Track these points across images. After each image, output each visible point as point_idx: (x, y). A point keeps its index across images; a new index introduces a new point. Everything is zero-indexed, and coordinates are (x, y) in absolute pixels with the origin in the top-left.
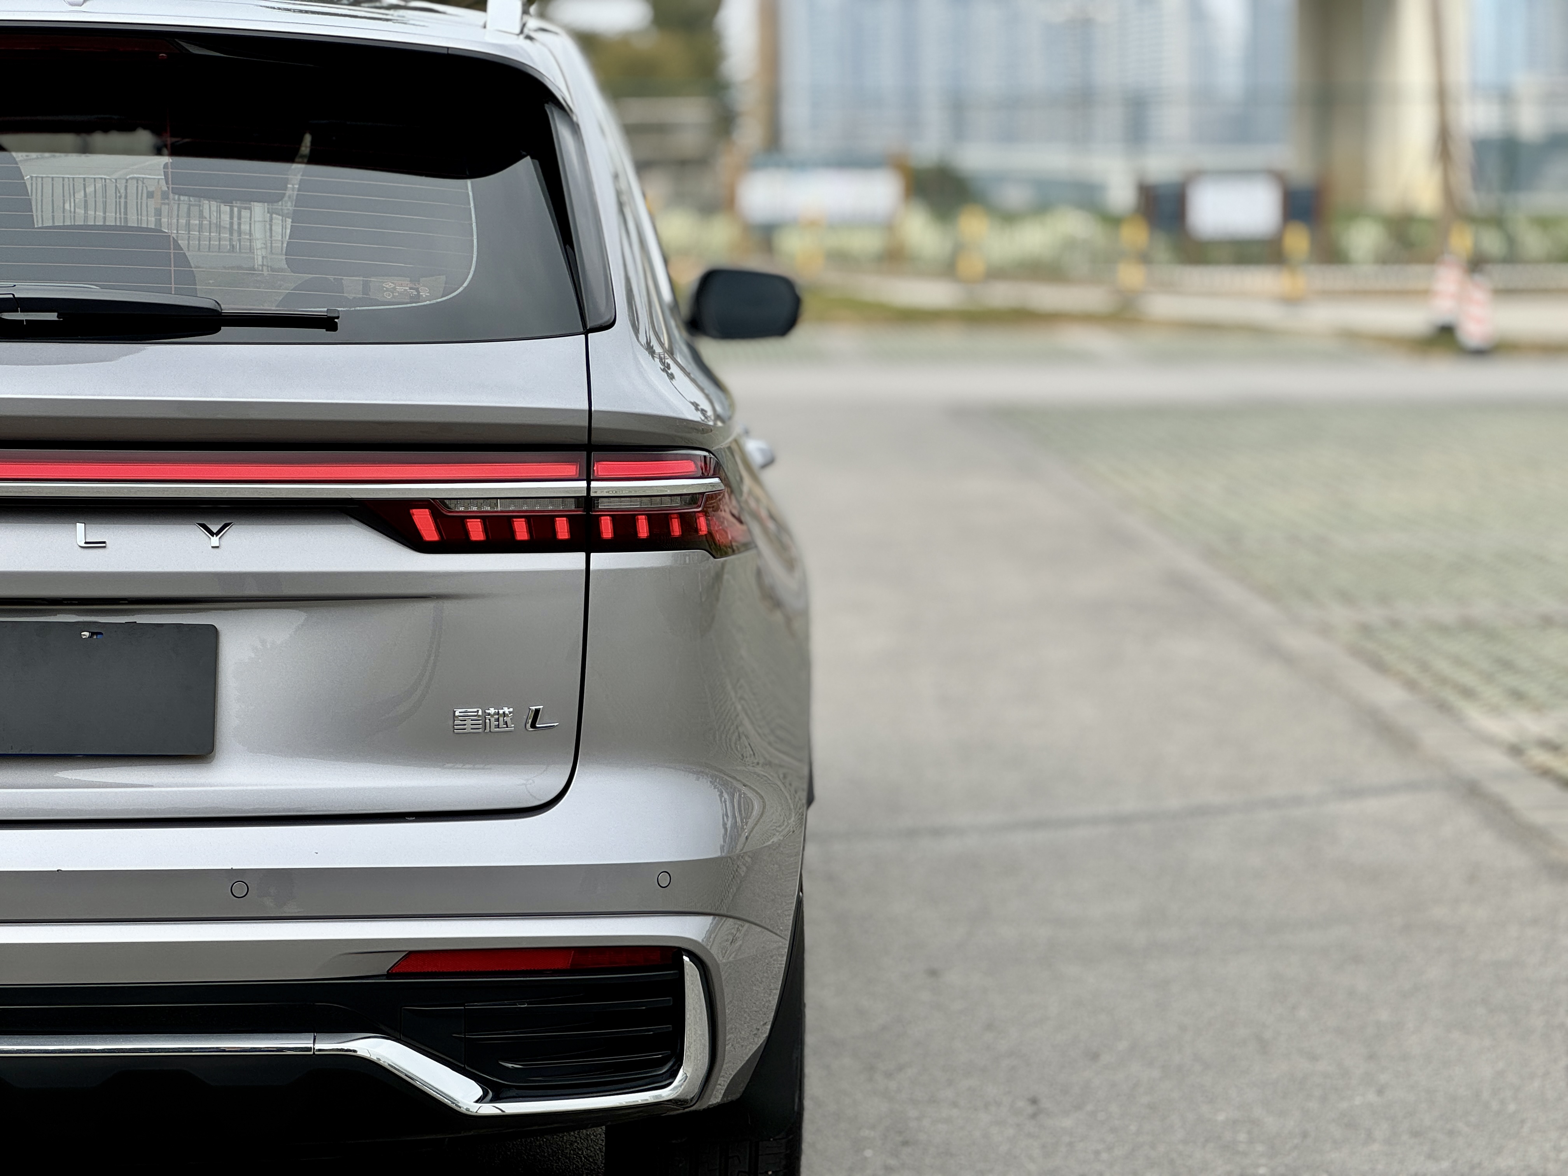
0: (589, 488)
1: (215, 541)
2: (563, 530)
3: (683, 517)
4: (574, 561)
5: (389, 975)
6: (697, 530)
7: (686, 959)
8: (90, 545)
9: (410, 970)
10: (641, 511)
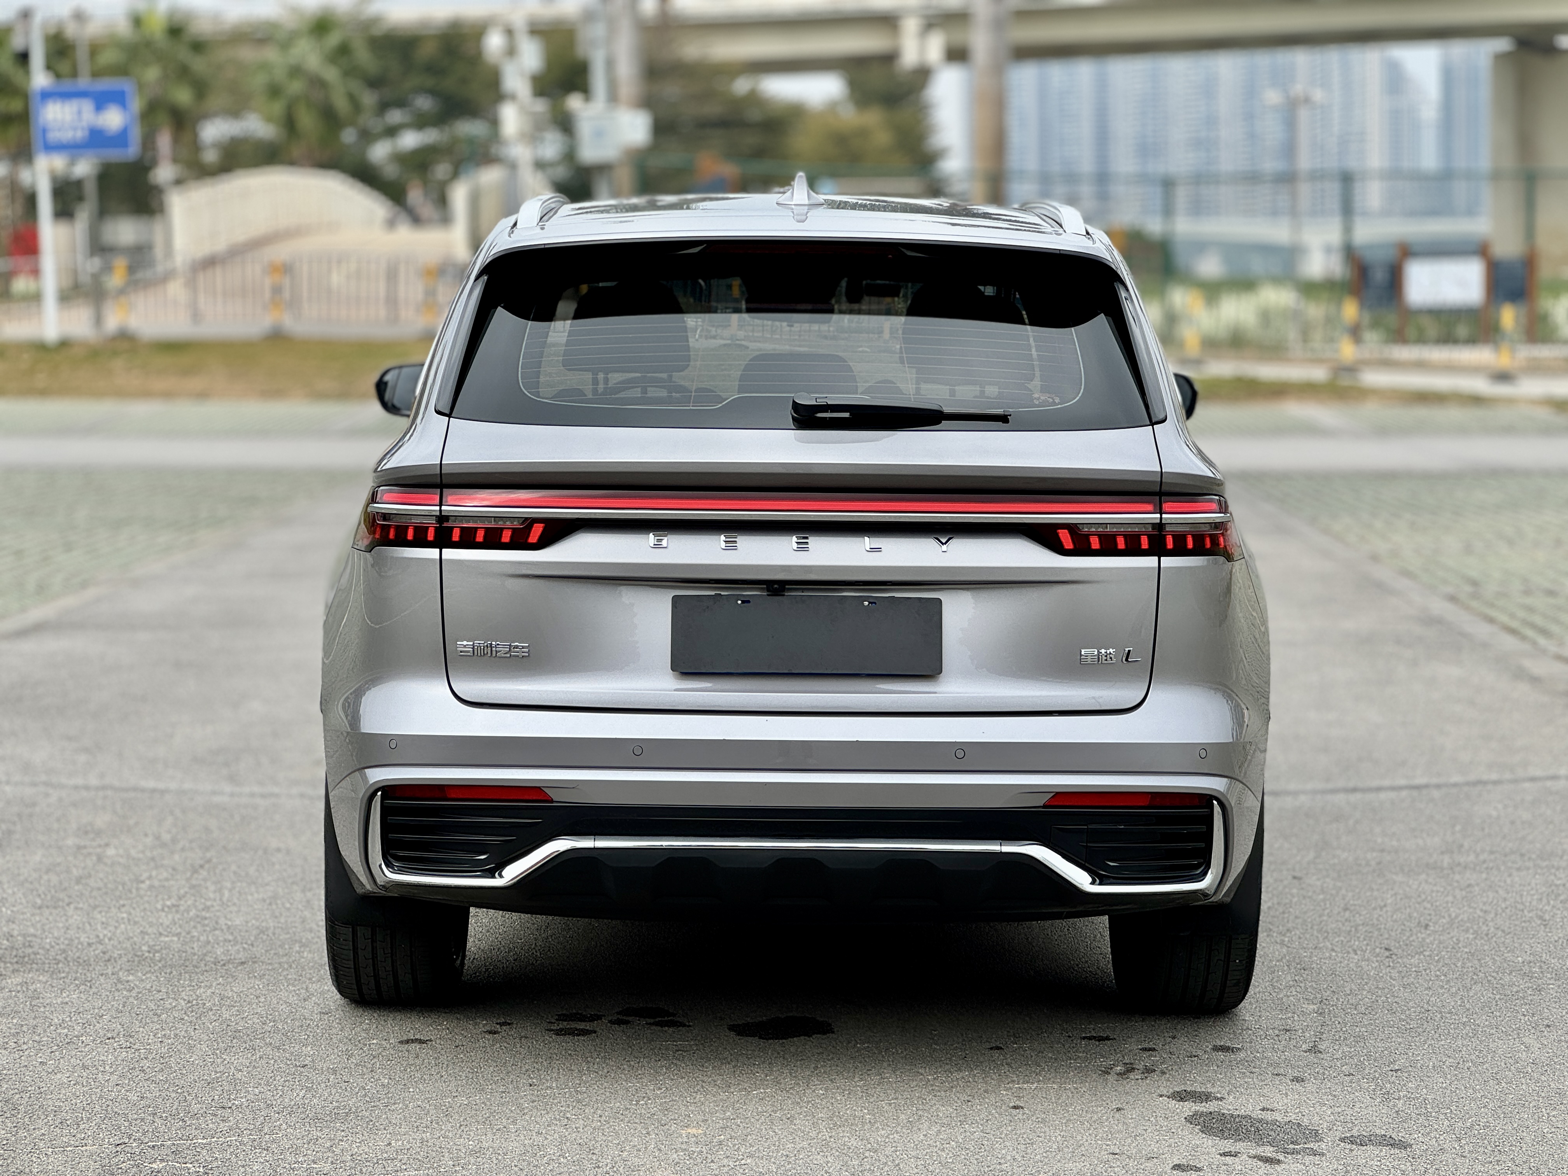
0: (1161, 518)
1: (944, 547)
2: (1145, 543)
3: (1211, 536)
4: (1151, 562)
5: (1044, 806)
6: (1218, 545)
7: (1215, 802)
8: (873, 550)
9: (1056, 803)
10: (1189, 533)
